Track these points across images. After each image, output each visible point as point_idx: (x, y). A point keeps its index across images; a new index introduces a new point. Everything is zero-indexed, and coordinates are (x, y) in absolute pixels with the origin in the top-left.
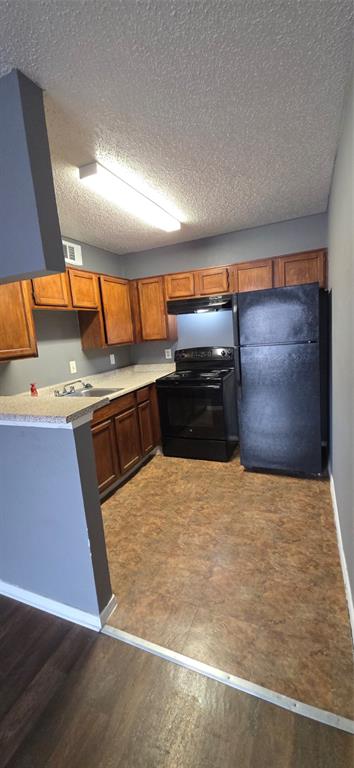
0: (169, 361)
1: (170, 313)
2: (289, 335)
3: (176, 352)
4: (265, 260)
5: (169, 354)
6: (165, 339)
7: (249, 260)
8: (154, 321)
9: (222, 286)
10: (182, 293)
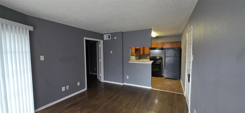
0: (148, 59)
1: (150, 50)
2: (174, 55)
3: (150, 57)
4: (170, 42)
5: (148, 57)
6: (149, 54)
7: (166, 42)
8: (147, 51)
9: (161, 46)
10: (153, 46)
